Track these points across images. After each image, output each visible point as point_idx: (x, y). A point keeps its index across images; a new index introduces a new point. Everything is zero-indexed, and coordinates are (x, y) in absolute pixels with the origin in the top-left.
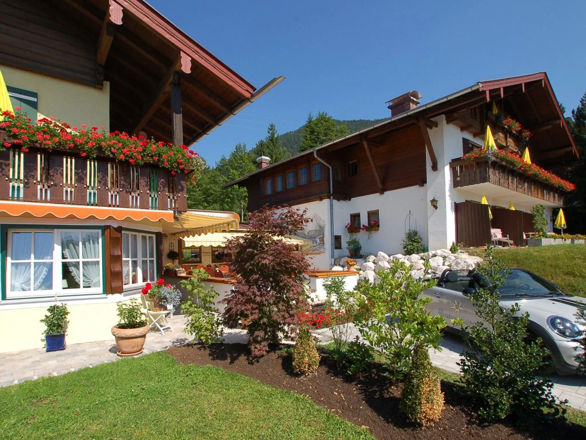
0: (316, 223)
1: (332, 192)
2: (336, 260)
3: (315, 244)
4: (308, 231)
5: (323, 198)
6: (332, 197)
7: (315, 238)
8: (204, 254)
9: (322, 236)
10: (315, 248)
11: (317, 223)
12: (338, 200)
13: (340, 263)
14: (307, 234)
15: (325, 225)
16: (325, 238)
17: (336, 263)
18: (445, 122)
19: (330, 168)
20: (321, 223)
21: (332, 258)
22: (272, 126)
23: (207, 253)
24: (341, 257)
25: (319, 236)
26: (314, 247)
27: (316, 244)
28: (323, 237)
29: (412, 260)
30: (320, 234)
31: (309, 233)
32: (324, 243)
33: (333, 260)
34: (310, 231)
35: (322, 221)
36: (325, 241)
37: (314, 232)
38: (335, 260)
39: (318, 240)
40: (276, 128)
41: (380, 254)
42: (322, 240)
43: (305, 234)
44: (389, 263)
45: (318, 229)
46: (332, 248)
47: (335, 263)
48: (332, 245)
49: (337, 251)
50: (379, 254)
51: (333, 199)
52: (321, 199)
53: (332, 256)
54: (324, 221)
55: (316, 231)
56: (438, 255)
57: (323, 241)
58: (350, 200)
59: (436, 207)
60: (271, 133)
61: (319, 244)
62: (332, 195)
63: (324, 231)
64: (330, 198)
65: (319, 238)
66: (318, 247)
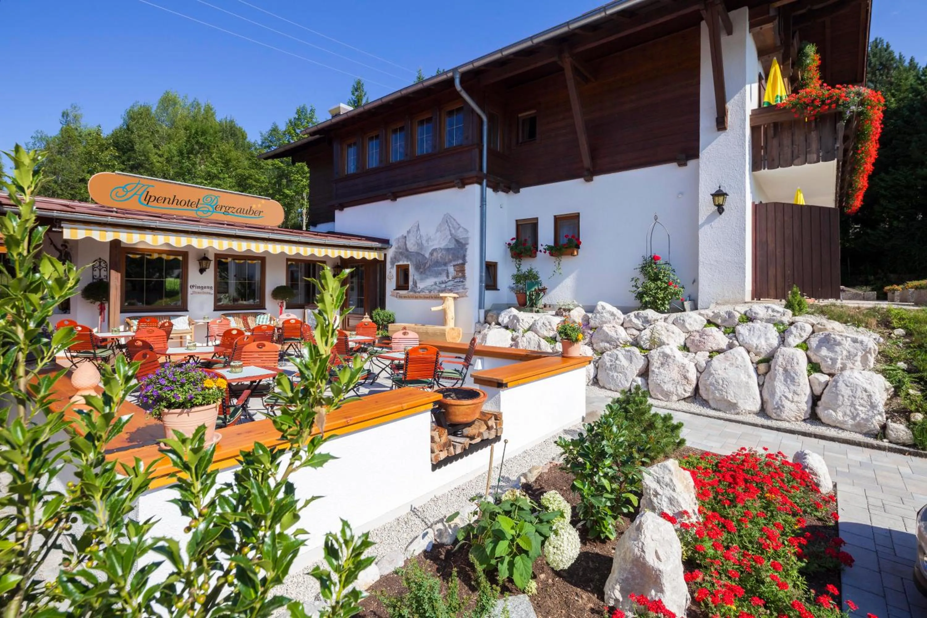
0: (448, 233)
1: (485, 171)
2: (490, 314)
3: (444, 278)
4: (430, 251)
5: (467, 181)
6: (485, 183)
7: (445, 264)
8: (194, 289)
9: (460, 262)
10: (443, 286)
11: (451, 234)
12: (496, 189)
13: (500, 320)
14: (427, 255)
15: (467, 239)
16: (467, 267)
17: (489, 319)
19: (485, 119)
20: (460, 235)
21: (479, 308)
22: (359, 83)
23: (202, 288)
24: (499, 308)
25: (454, 260)
26: (443, 283)
27: (448, 277)
28: (463, 264)
29: (687, 326)
30: (458, 258)
31: (431, 254)
32: (464, 277)
33: (482, 312)
34: (435, 250)
35: (461, 229)
36: (466, 272)
37: (444, 252)
38: (487, 312)
39: (451, 269)
40: (365, 88)
41: (604, 308)
42: (461, 269)
43: (423, 256)
44: (626, 328)
45: (452, 246)
46: (481, 287)
47: (485, 319)
48: (481, 281)
49: (489, 294)
50: (599, 308)
51: (488, 186)
52: (462, 184)
53: (481, 305)
54: (466, 231)
55: (448, 250)
56: (759, 316)
57: (463, 271)
58: (517, 191)
59: (720, 209)
60: (357, 96)
61: (454, 278)
62: (486, 176)
63: (466, 250)
64: (481, 184)
65: (454, 266)
66: (450, 283)
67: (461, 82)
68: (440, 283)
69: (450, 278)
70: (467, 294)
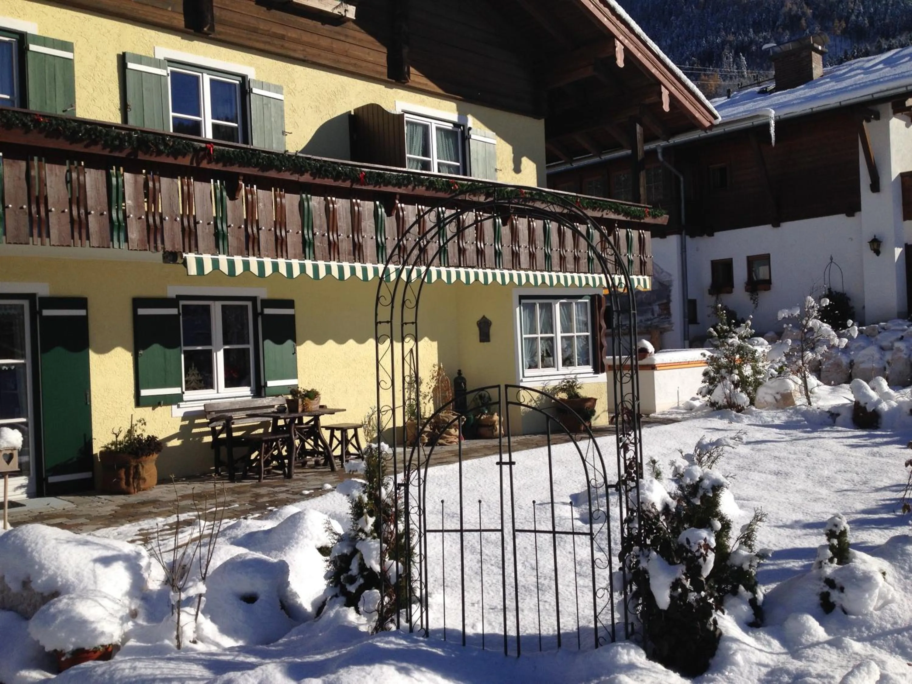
1: (683, 222)
3: (650, 316)
6: (684, 233)
7: (650, 304)
9: (665, 301)
10: (649, 323)
11: (655, 278)
12: (692, 236)
15: (670, 281)
16: (671, 305)
18: (891, 111)
19: (682, 179)
20: (664, 278)
21: (685, 339)
25: (659, 300)
27: (653, 315)
28: (668, 303)
30: (663, 298)
32: (668, 313)
33: (687, 342)
35: (664, 274)
36: (671, 309)
37: (649, 294)
38: (691, 343)
39: (656, 308)
42: (666, 307)
46: (685, 322)
48: (684, 317)
49: (692, 327)
51: (686, 234)
53: (686, 336)
54: (669, 275)
57: (667, 309)
58: (711, 235)
59: (878, 252)
61: (659, 315)
62: (684, 228)
63: (670, 291)
64: (680, 234)
65: (659, 305)
66: (655, 320)
67: (663, 155)
68: (646, 321)
69: (656, 316)
70: (673, 328)
